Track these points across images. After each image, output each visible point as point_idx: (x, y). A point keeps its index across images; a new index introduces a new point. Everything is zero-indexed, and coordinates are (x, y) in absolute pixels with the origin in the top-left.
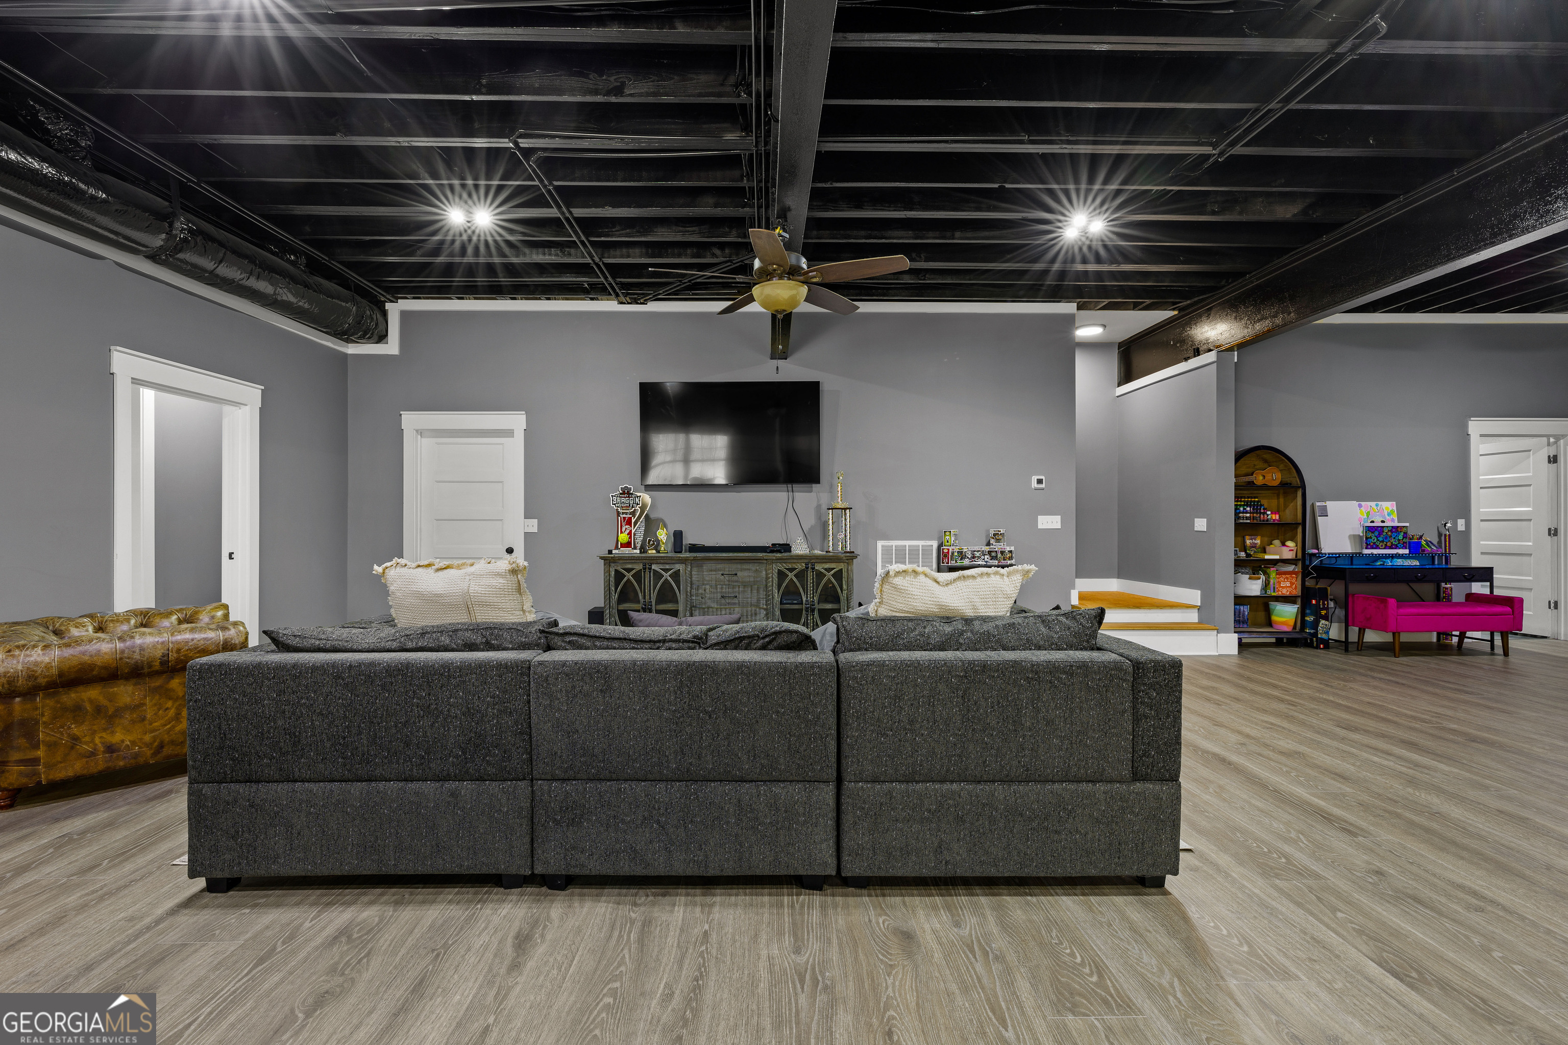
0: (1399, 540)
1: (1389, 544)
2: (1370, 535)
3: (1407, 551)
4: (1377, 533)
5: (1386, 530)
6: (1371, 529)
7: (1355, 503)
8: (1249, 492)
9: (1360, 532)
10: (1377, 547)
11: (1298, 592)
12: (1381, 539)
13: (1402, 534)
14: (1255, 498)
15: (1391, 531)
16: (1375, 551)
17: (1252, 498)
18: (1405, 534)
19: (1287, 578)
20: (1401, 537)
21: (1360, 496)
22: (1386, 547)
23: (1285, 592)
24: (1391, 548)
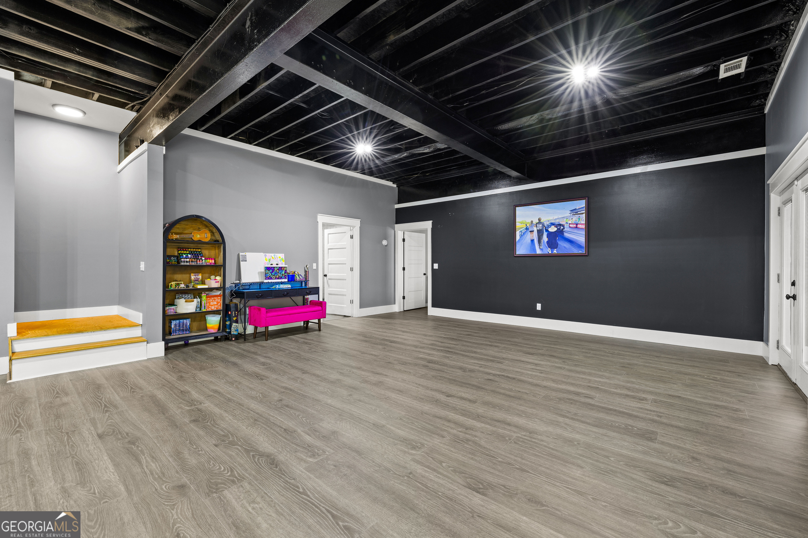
0: (283, 274)
1: (277, 277)
2: (268, 271)
3: (286, 280)
4: (271, 271)
5: (276, 269)
6: (268, 268)
7: (262, 254)
8: (195, 245)
9: (263, 270)
10: (271, 279)
11: (221, 308)
12: (273, 274)
13: (284, 271)
14: (198, 249)
15: (279, 270)
16: (270, 281)
17: (196, 249)
18: (286, 271)
19: (215, 299)
20: (283, 273)
21: (265, 250)
22: (276, 278)
23: (213, 308)
24: (279, 278)
